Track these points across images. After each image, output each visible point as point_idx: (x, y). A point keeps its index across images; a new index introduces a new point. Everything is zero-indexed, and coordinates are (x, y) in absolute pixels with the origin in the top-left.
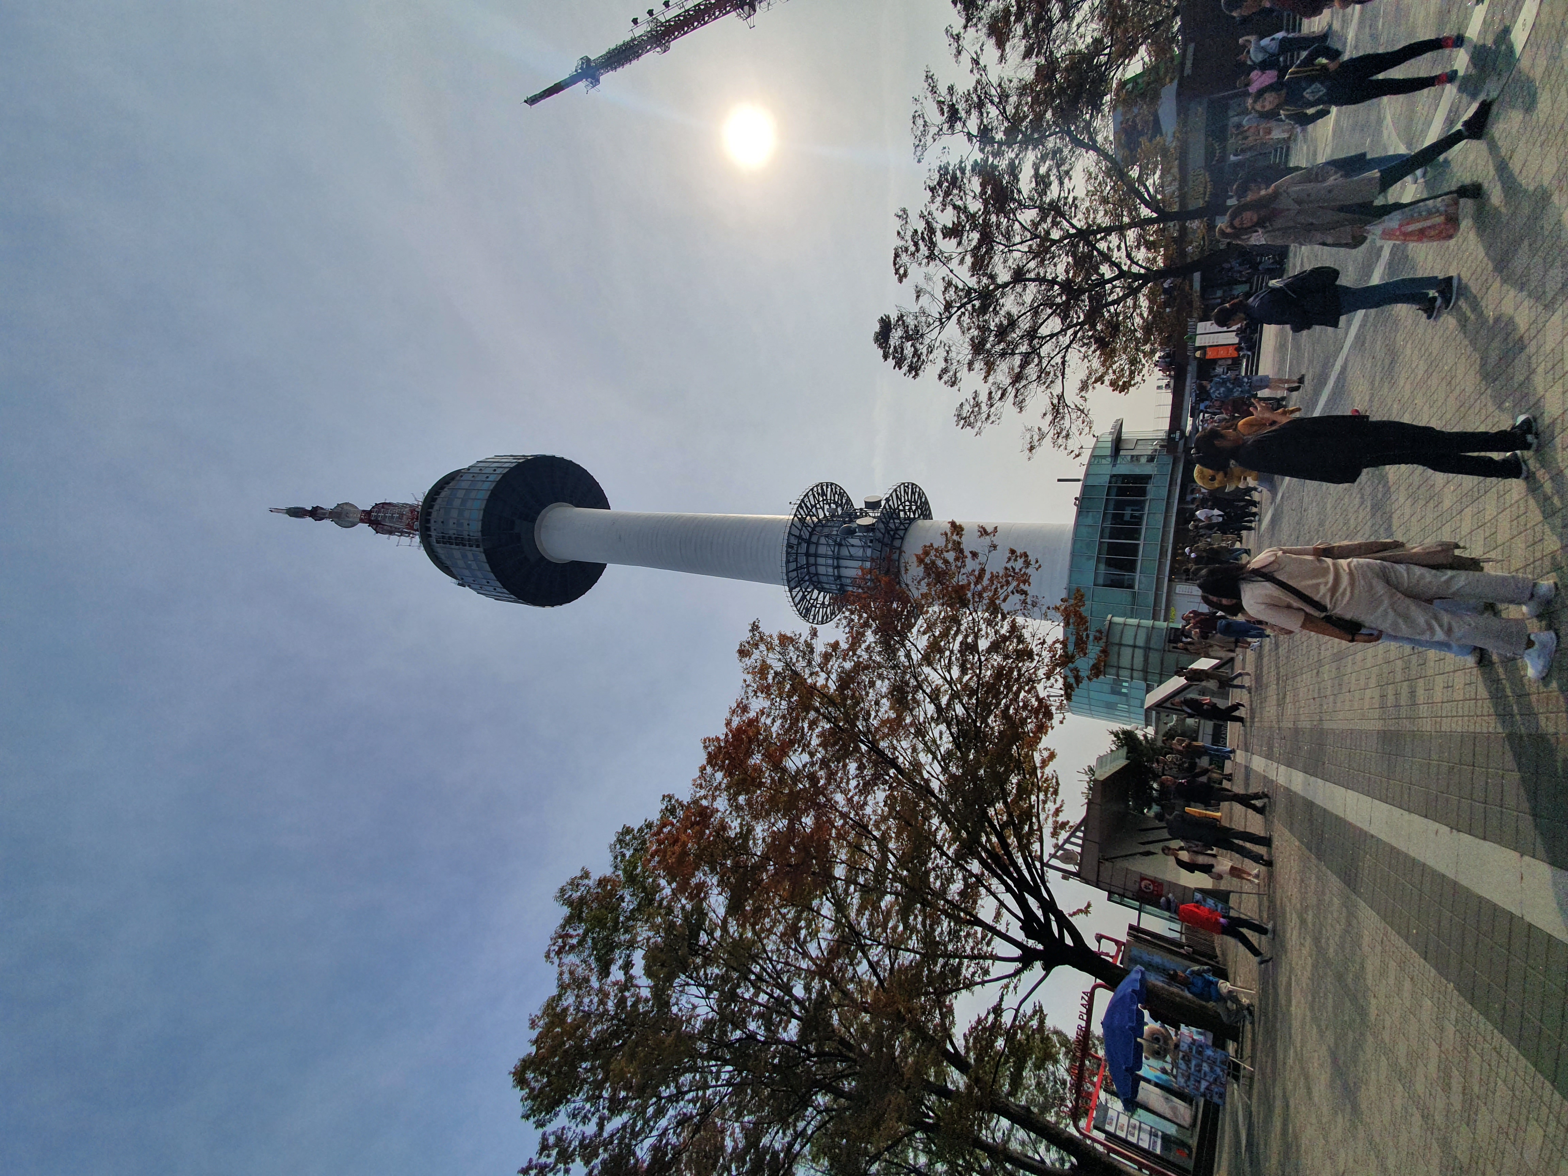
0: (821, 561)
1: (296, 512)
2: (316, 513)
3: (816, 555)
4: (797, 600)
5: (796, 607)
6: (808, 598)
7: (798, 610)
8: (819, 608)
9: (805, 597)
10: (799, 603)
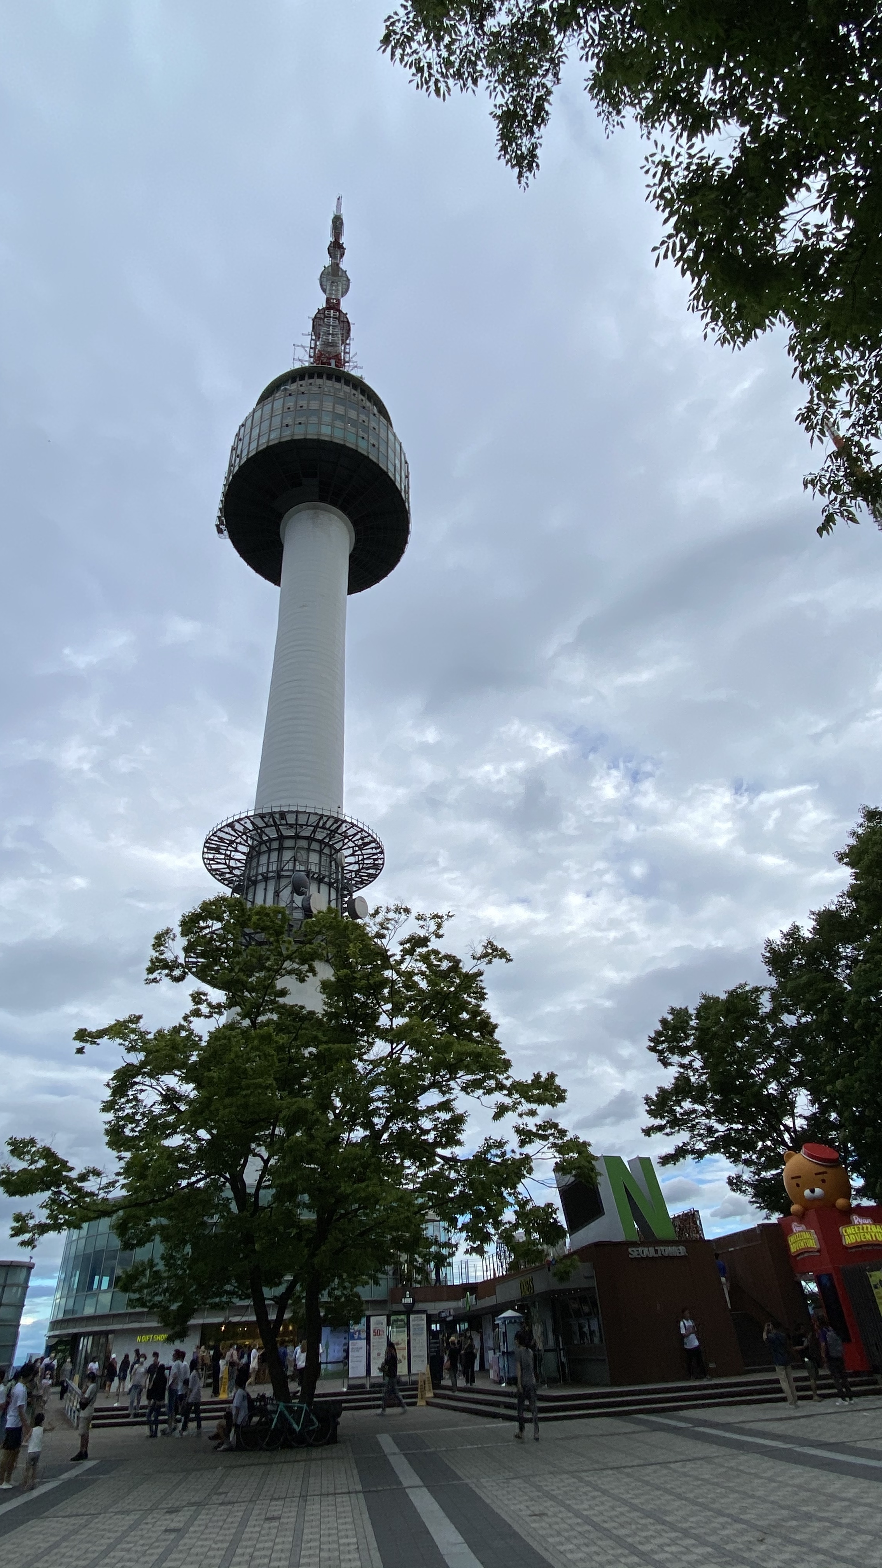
0: (274, 856)
1: (337, 224)
2: (336, 248)
3: (281, 849)
4: (222, 835)
5: (213, 835)
6: (230, 848)
7: (209, 839)
8: (225, 864)
9: (229, 845)
10: (219, 838)
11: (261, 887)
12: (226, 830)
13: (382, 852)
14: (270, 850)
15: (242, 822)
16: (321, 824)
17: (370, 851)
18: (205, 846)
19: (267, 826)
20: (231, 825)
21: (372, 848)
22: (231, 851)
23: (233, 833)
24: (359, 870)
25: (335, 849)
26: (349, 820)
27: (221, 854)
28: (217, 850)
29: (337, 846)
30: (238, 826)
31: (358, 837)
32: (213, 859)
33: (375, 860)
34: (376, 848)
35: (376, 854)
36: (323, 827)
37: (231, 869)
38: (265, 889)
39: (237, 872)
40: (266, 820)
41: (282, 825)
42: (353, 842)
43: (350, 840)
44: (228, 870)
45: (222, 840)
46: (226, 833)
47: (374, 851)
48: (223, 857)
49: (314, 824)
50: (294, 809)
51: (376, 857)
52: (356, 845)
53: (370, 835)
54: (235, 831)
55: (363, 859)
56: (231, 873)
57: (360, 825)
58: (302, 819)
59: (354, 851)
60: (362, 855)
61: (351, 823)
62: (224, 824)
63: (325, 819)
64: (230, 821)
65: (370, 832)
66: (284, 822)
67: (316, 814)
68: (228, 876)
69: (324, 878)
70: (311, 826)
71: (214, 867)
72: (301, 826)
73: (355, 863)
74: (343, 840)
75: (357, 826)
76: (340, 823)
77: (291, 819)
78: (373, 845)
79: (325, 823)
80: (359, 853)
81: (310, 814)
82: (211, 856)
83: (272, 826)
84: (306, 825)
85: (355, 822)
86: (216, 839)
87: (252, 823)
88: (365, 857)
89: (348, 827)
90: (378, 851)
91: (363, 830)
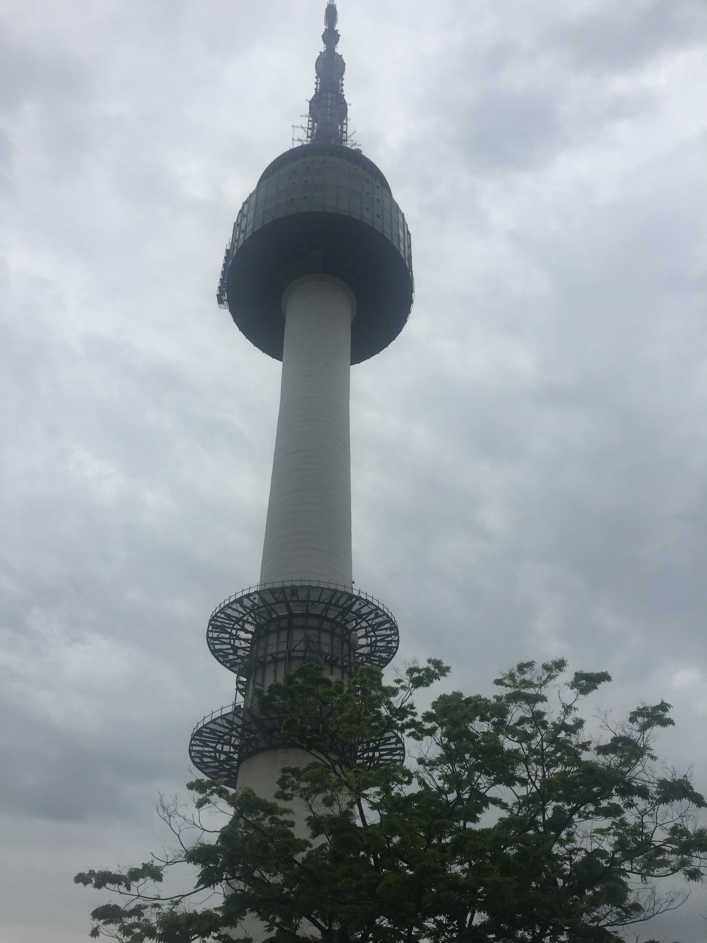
0: (284, 636)
3: (291, 628)
4: (229, 611)
5: (220, 611)
6: (236, 626)
7: (216, 615)
8: (230, 644)
9: (237, 622)
10: (226, 615)
12: (234, 606)
13: (397, 634)
14: (279, 629)
15: (252, 598)
16: (333, 602)
17: (384, 632)
18: (210, 624)
19: (278, 602)
20: (239, 601)
21: (386, 629)
22: (237, 630)
23: (241, 609)
24: (371, 654)
25: (347, 629)
26: (364, 596)
27: (227, 632)
28: (222, 629)
29: (349, 626)
30: (246, 602)
31: (372, 616)
32: (217, 639)
33: (390, 642)
34: (391, 629)
35: (390, 636)
36: (336, 605)
37: (235, 649)
39: (240, 653)
40: (277, 595)
41: (292, 601)
42: (367, 621)
43: (364, 620)
44: (231, 651)
45: (229, 617)
46: (234, 609)
47: (388, 632)
48: (227, 636)
49: (327, 601)
50: (307, 584)
51: (390, 639)
52: (370, 626)
53: (385, 614)
54: (244, 607)
55: (376, 641)
56: (235, 654)
57: (376, 603)
58: (314, 596)
59: (367, 633)
60: (376, 636)
61: (366, 600)
62: (232, 599)
63: (339, 595)
64: (239, 596)
65: (386, 610)
66: (295, 598)
67: (329, 589)
68: (231, 657)
69: (337, 660)
70: (323, 603)
71: (217, 647)
72: (313, 603)
73: (367, 645)
74: (356, 619)
75: (372, 604)
76: (354, 600)
77: (302, 595)
78: (387, 625)
79: (338, 600)
80: (372, 634)
81: (323, 589)
82: (215, 635)
83: (282, 602)
84: (319, 602)
85: (370, 599)
86: (222, 616)
87: (261, 598)
88: (378, 638)
89: (363, 605)
90: (393, 632)
91: (378, 608)
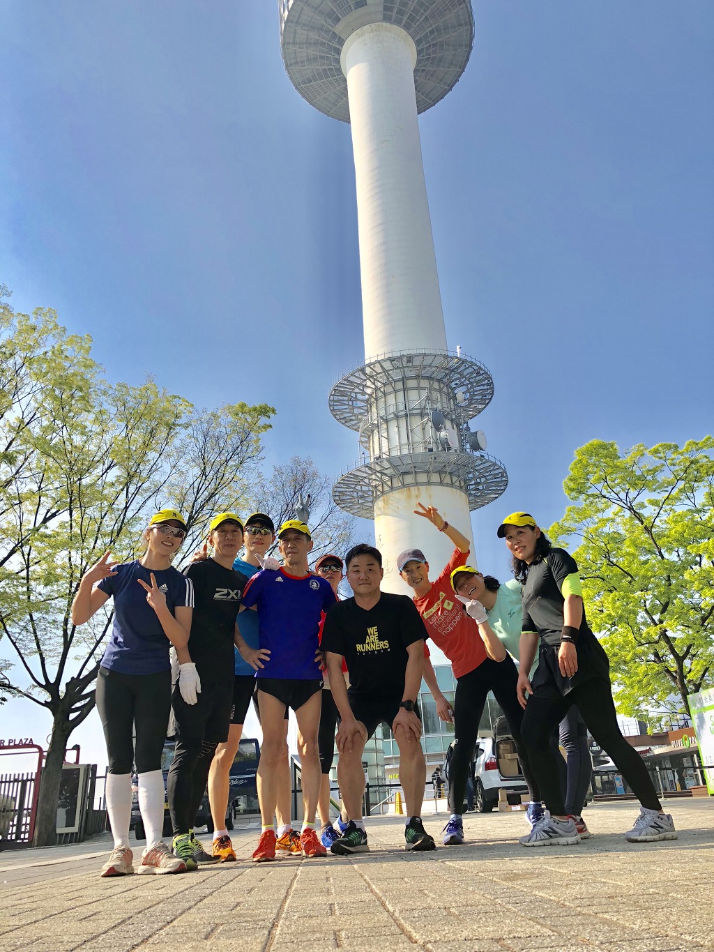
11: (393, 425)
12: (357, 374)
13: (492, 388)
14: (395, 391)
17: (482, 388)
18: (334, 390)
19: (394, 369)
21: (483, 385)
22: (356, 393)
26: (470, 360)
27: (347, 396)
28: (343, 393)
30: (368, 370)
31: (475, 375)
32: (338, 401)
34: (487, 384)
38: (398, 427)
40: (394, 363)
41: (408, 367)
46: (356, 377)
47: (485, 387)
48: (346, 398)
49: (437, 365)
50: (423, 352)
51: (485, 393)
54: (365, 374)
55: (474, 396)
58: (428, 361)
60: (474, 391)
63: (449, 359)
65: (486, 370)
66: (410, 364)
67: (442, 355)
68: (346, 415)
70: (434, 366)
71: (336, 408)
72: (425, 367)
76: (461, 363)
77: (417, 362)
79: (448, 363)
81: (435, 355)
82: (336, 398)
83: (398, 368)
84: (430, 366)
85: (474, 361)
86: (346, 382)
87: (382, 366)
88: (476, 393)
89: (467, 366)
90: (489, 387)
91: (480, 368)
